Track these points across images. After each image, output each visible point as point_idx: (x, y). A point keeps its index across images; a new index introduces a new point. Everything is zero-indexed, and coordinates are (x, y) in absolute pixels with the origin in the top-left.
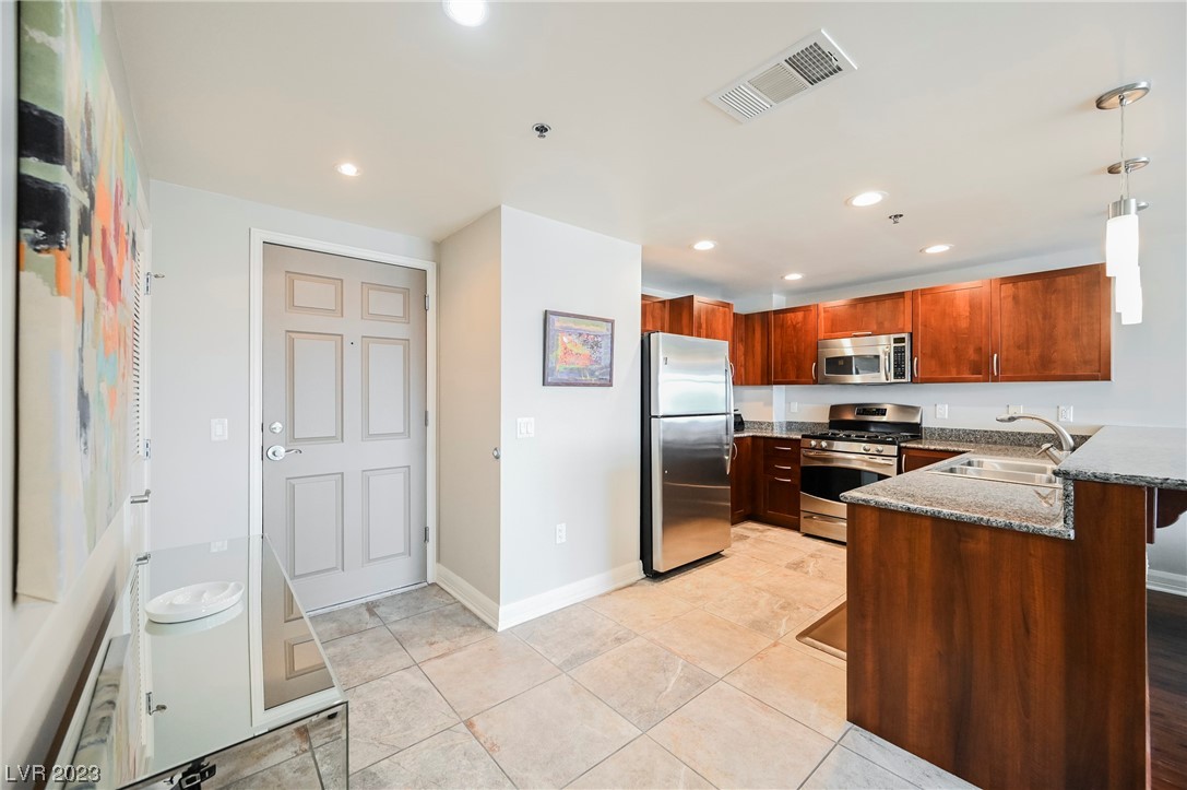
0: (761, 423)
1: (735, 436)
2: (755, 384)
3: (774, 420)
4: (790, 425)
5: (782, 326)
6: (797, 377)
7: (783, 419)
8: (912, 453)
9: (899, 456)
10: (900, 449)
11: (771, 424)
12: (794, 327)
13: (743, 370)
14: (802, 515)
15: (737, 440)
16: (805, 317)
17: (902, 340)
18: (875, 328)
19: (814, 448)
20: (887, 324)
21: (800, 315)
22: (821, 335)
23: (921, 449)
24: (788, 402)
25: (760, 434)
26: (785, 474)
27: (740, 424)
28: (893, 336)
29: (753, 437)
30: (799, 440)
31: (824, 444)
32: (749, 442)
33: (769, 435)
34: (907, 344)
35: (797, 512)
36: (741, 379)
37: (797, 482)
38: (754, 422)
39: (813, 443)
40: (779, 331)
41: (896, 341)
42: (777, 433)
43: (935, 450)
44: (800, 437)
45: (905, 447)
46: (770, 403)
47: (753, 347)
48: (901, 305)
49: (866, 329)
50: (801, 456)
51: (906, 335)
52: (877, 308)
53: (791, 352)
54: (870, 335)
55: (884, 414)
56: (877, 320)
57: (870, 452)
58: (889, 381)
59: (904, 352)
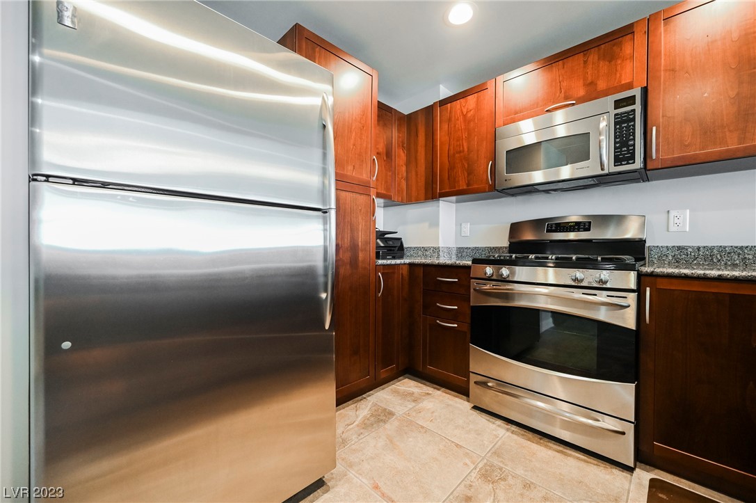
0: (425, 249)
1: (381, 262)
2: (417, 199)
3: (441, 245)
4: (461, 251)
5: (450, 120)
6: (469, 184)
7: (452, 244)
8: (663, 284)
9: (640, 291)
10: (640, 276)
11: (436, 250)
12: (465, 116)
13: (404, 184)
14: (473, 378)
15: (382, 268)
16: (478, 102)
17: (631, 100)
18: (581, 93)
19: (490, 279)
20: (601, 85)
21: (472, 99)
22: (499, 121)
23: (686, 277)
24: (459, 223)
25: (419, 262)
26: (452, 316)
27: (398, 249)
28: (610, 101)
29: (409, 265)
30: (470, 268)
31: (505, 271)
32: (405, 271)
34: (638, 107)
36: (402, 194)
37: (466, 328)
38: (417, 248)
39: (489, 270)
40: (446, 126)
41: (620, 104)
42: (444, 260)
43: (720, 279)
44: (470, 262)
45: (652, 275)
46: (435, 223)
47: (416, 152)
48: (628, 46)
49: (566, 98)
50: (472, 290)
51: (637, 92)
52: (585, 62)
53: (460, 152)
54: (573, 104)
55: (588, 229)
56: (585, 79)
57: (608, 285)
58: (606, 171)
59: (633, 119)
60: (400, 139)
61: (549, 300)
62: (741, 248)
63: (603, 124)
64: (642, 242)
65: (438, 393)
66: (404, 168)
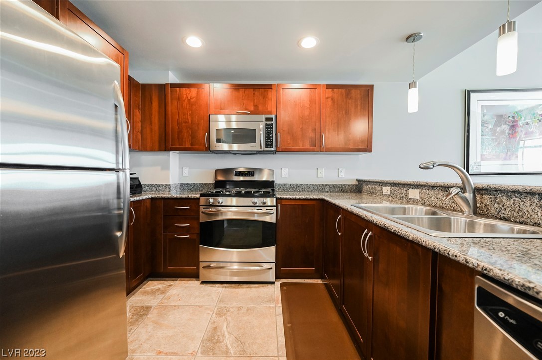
0: (158, 186)
1: (132, 199)
2: (152, 150)
3: (170, 183)
4: (183, 187)
5: (178, 99)
6: (192, 145)
7: (177, 182)
9: (276, 206)
10: (277, 199)
11: (168, 186)
12: (189, 100)
13: (140, 136)
14: (202, 265)
15: (133, 204)
16: (198, 92)
17: (271, 120)
18: (252, 108)
19: (211, 205)
20: (260, 108)
21: (194, 91)
22: (212, 110)
23: (290, 199)
24: (181, 168)
25: (158, 196)
26: (185, 230)
27: (136, 186)
28: (264, 117)
29: (152, 199)
30: (199, 199)
31: (211, 200)
32: (148, 204)
33: (168, 196)
34: (273, 122)
35: (197, 263)
36: (138, 144)
37: (196, 236)
38: (152, 185)
40: (175, 103)
41: (268, 119)
42: (174, 194)
44: (198, 196)
45: (280, 199)
46: (166, 167)
47: (151, 114)
48: (270, 94)
49: (246, 109)
50: (201, 213)
51: (273, 116)
52: (254, 94)
53: (186, 123)
54: (249, 114)
55: (253, 175)
56: (254, 102)
57: (257, 205)
58: (262, 150)
59: (272, 128)
60: (137, 102)
61: (233, 214)
62: (301, 185)
63: (261, 127)
64: (273, 182)
65: (177, 282)
66: (139, 125)
